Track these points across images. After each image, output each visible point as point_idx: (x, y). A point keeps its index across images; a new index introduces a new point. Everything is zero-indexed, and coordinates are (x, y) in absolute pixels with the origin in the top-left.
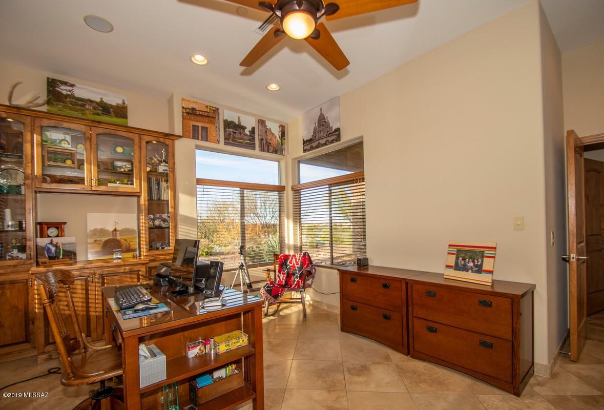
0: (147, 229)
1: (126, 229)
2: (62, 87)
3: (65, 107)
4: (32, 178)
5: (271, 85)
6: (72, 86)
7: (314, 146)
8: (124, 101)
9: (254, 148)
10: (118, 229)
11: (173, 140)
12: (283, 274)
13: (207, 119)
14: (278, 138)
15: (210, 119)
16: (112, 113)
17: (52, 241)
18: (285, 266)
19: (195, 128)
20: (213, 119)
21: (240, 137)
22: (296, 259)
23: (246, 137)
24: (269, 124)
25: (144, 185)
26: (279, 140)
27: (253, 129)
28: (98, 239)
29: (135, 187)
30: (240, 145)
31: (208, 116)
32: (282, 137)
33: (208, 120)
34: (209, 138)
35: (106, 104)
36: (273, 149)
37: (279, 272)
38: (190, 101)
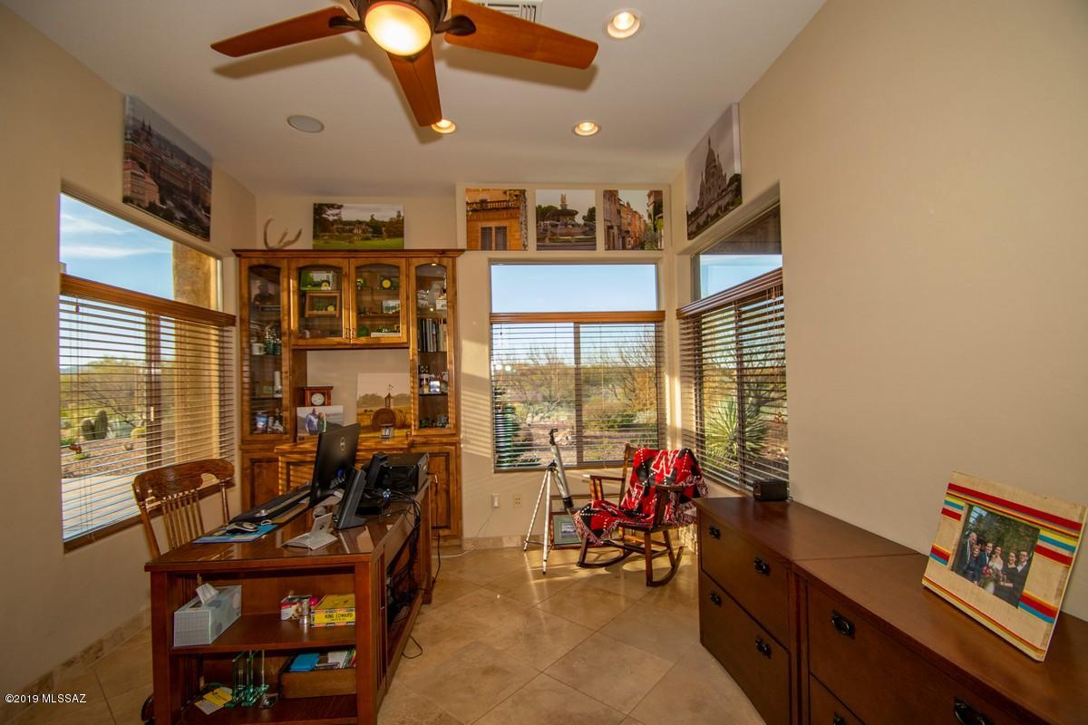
0: (417, 396)
1: (401, 395)
2: (329, 212)
3: (331, 237)
4: (290, 334)
5: (581, 126)
6: (340, 207)
7: (701, 224)
8: (399, 212)
9: (593, 247)
10: (392, 395)
11: (454, 258)
12: (638, 487)
13: (505, 212)
14: (646, 218)
15: (510, 211)
16: (385, 234)
17: (314, 411)
18: (643, 473)
19: (486, 231)
20: (516, 211)
21: (564, 231)
22: (667, 460)
23: (577, 230)
24: (624, 196)
25: (413, 331)
26: (648, 221)
27: (592, 212)
28: (368, 409)
29: (400, 336)
30: (566, 246)
31: (507, 208)
32: (655, 214)
33: (507, 214)
34: (508, 244)
35: (377, 222)
36: (635, 241)
37: (632, 484)
38: (478, 190)
